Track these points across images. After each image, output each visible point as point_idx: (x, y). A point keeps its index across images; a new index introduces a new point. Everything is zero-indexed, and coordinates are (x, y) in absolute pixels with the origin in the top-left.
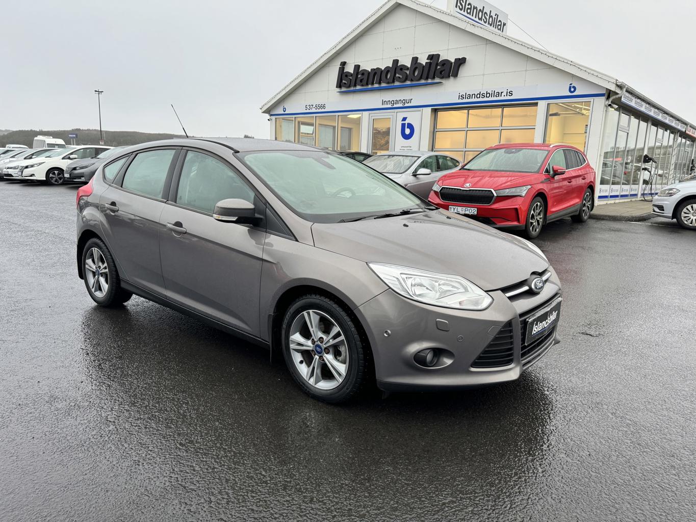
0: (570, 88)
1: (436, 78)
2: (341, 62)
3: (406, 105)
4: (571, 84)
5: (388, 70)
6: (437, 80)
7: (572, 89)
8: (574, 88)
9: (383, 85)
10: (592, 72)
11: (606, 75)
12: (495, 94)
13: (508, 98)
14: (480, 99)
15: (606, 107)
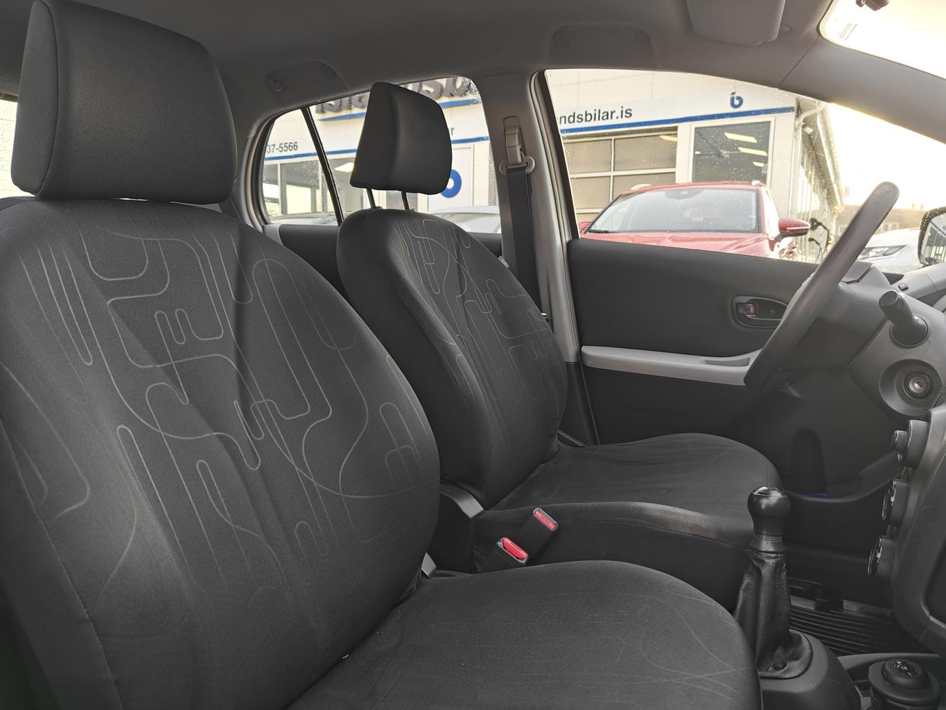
0: (732, 100)
4: (734, 93)
8: (739, 98)
12: (601, 116)
13: (625, 121)
14: (576, 125)
15: (796, 130)
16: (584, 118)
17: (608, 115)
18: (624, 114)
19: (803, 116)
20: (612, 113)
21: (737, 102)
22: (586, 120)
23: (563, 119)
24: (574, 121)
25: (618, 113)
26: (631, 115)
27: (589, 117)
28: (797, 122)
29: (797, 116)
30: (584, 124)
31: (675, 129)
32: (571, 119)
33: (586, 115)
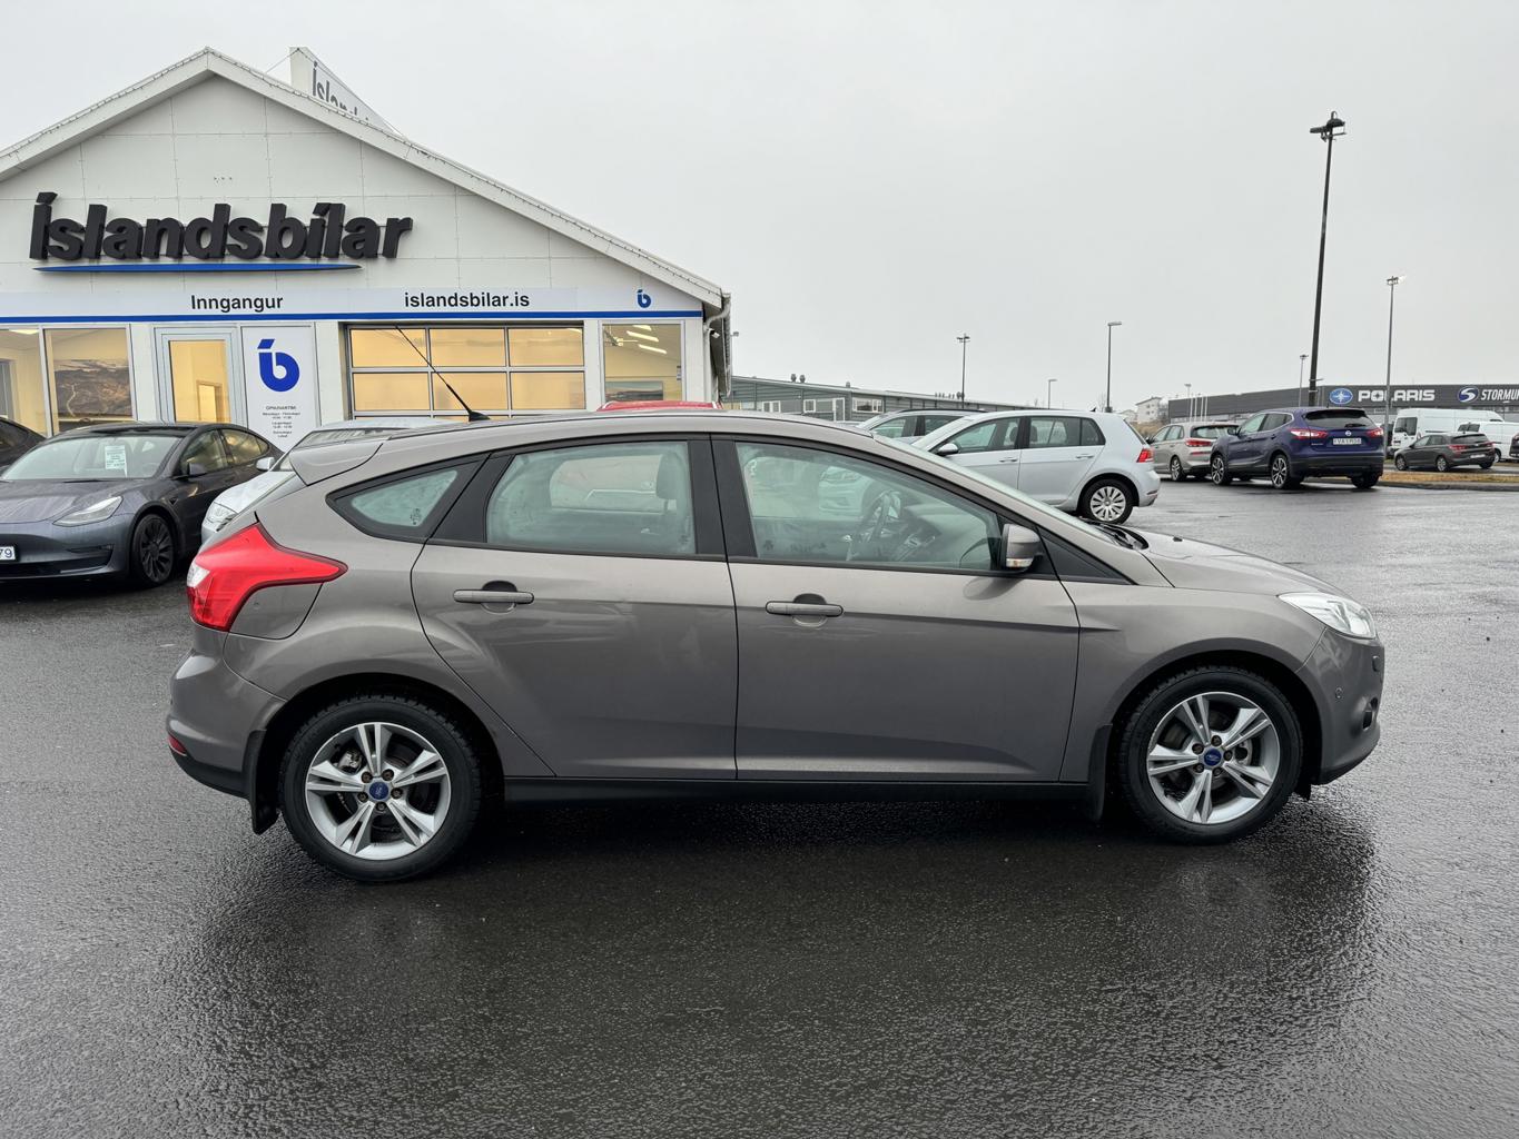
0: (640, 297)
1: (341, 257)
2: (41, 194)
3: (267, 311)
4: (640, 291)
5: (200, 226)
6: (344, 261)
7: (644, 300)
8: (646, 297)
9: (189, 260)
10: (679, 273)
11: (702, 280)
12: (491, 301)
13: (520, 309)
14: (459, 309)
15: (704, 335)
16: (469, 300)
17: (498, 301)
18: (520, 301)
19: (709, 321)
20: (504, 298)
21: (644, 301)
22: (472, 304)
23: (442, 300)
24: (456, 304)
25: (511, 300)
26: (528, 303)
27: (475, 301)
28: (705, 328)
29: (705, 320)
30: (469, 309)
31: (580, 325)
32: (453, 301)
33: (472, 299)
